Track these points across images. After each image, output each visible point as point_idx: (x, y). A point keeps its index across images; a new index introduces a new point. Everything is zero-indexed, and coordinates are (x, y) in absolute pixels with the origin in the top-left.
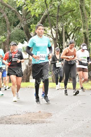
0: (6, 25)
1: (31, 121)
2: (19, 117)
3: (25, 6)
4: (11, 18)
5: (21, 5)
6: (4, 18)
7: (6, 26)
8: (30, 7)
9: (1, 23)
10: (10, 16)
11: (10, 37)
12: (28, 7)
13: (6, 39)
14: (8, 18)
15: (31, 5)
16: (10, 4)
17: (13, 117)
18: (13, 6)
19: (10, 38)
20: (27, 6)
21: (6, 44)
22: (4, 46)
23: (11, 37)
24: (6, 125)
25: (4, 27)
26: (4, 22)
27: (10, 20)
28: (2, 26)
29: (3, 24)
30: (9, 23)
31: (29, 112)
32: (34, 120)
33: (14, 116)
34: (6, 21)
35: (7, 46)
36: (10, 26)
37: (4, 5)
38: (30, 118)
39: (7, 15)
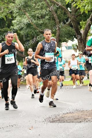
0: (55, 22)
1: (85, 119)
2: (72, 116)
3: (74, 3)
4: (60, 16)
5: (70, 2)
6: (54, 16)
7: (55, 24)
8: (79, 4)
9: (50, 21)
10: (58, 14)
11: (59, 34)
12: (78, 4)
14: (57, 16)
15: (80, 2)
17: (65, 115)
19: (59, 36)
20: (76, 3)
23: (61, 35)
24: (60, 123)
25: (53, 25)
26: (53, 20)
27: (59, 17)
28: (51, 24)
29: (52, 22)
30: (58, 20)
31: (82, 110)
32: (87, 118)
33: (67, 114)
34: (56, 19)
37: (53, 3)
38: (83, 116)
39: (56, 12)
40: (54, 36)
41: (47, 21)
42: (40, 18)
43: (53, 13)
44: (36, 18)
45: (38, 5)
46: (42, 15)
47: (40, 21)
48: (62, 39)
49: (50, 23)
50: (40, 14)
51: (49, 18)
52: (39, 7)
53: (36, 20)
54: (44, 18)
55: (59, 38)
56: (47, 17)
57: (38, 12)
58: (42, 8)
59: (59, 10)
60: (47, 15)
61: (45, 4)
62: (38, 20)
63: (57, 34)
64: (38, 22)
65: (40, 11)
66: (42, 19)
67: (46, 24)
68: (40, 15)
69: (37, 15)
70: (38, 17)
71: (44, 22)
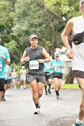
0: (51, 30)
3: (70, 13)
5: (66, 13)
7: (51, 32)
8: (74, 15)
9: (47, 29)
11: (55, 41)
13: (51, 44)
14: (53, 24)
15: (75, 13)
16: (56, 11)
18: (58, 14)
19: (55, 43)
20: (71, 14)
21: (52, 48)
22: (50, 51)
27: (55, 26)
28: (48, 31)
29: (49, 30)
30: (54, 29)
34: (52, 27)
35: (52, 50)
36: (56, 31)
37: (50, 13)
39: (53, 21)
40: (50, 43)
41: (44, 29)
42: (38, 26)
43: (49, 22)
44: (34, 26)
45: (36, 14)
46: (39, 24)
47: (37, 29)
48: (57, 46)
49: (46, 31)
50: (38, 22)
51: (46, 27)
52: (37, 16)
53: (34, 28)
54: (41, 26)
55: (54, 45)
56: (44, 25)
57: (36, 20)
58: (39, 17)
59: (55, 19)
60: (44, 23)
61: (42, 13)
62: (35, 28)
63: (53, 41)
64: (36, 30)
65: (38, 20)
66: (39, 27)
67: (43, 31)
68: (37, 24)
69: (35, 23)
70: (36, 25)
71: (41, 30)
